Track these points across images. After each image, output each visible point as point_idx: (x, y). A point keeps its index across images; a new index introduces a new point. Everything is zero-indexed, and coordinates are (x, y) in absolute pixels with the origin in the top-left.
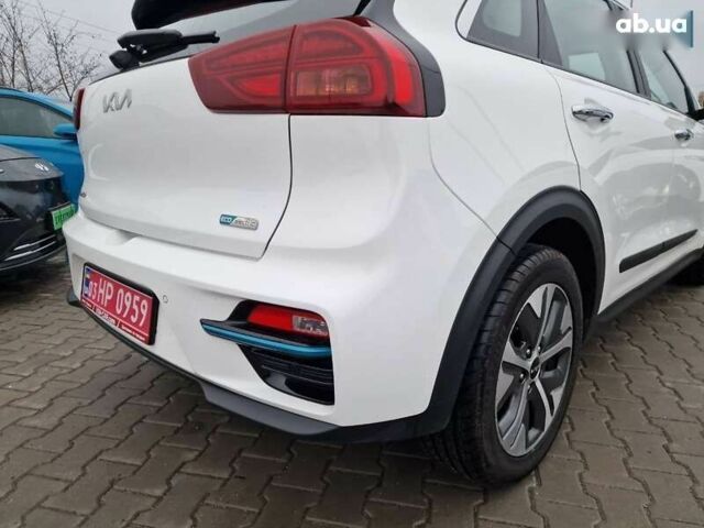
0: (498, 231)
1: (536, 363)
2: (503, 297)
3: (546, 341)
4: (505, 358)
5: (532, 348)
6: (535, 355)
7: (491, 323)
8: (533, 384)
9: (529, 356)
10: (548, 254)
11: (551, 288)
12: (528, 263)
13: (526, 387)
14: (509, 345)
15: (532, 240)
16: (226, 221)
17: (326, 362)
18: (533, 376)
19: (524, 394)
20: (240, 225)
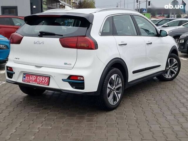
0: (106, 65)
1: (114, 88)
2: (107, 76)
3: (116, 85)
4: (108, 86)
5: (113, 86)
6: (114, 87)
7: (105, 80)
8: (114, 92)
9: (113, 87)
10: (115, 69)
11: (116, 75)
12: (111, 71)
13: (113, 93)
14: (109, 84)
15: (111, 67)
16: (65, 64)
17: (83, 83)
18: (114, 91)
19: (112, 94)
20: (68, 64)
